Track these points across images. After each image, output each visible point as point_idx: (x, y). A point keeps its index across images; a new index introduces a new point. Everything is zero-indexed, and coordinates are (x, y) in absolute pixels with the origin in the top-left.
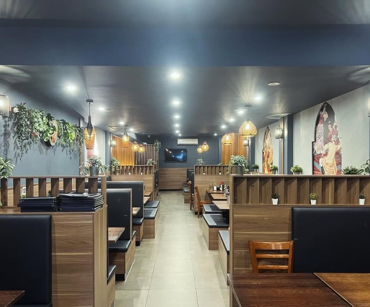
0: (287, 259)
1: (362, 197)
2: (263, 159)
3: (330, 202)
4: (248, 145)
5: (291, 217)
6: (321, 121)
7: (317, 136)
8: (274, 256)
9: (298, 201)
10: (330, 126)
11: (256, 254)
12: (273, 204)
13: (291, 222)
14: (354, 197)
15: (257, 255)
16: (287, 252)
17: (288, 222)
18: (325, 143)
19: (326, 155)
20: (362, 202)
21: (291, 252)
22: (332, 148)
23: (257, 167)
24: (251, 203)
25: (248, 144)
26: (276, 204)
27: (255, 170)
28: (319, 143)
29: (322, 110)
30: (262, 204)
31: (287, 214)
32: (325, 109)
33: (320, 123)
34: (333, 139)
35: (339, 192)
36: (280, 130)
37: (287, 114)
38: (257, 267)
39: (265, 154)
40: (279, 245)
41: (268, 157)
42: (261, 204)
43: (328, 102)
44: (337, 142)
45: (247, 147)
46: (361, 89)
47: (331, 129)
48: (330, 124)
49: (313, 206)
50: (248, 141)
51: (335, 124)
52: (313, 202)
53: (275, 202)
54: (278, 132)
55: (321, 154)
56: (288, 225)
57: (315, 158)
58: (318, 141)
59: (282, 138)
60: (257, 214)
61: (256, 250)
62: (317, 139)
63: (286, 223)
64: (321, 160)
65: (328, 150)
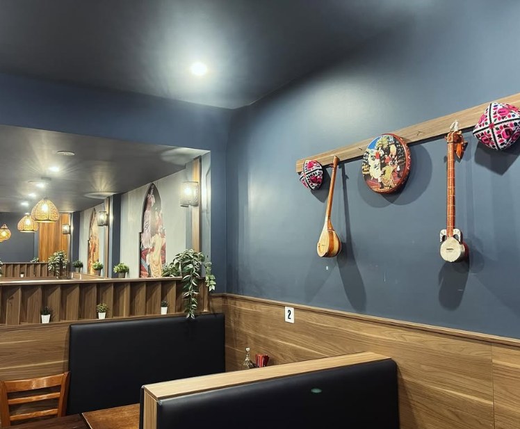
0: (57, 399)
1: (164, 305)
2: (89, 253)
3: (125, 314)
4: (70, 233)
5: (68, 339)
6: (148, 206)
7: (145, 225)
8: (34, 398)
9: (80, 316)
10: (156, 213)
11: (9, 398)
12: (43, 323)
13: (68, 346)
14: (155, 305)
15: (10, 400)
16: (57, 389)
17: (64, 346)
18: (152, 235)
19: (152, 250)
20: (164, 311)
21: (63, 389)
22: (158, 241)
23: (81, 266)
24: (8, 323)
25: (70, 230)
26: (48, 322)
27: (77, 269)
28: (146, 234)
29: (149, 192)
30: (27, 324)
31: (62, 335)
32: (152, 191)
33: (147, 209)
34: (159, 231)
35: (137, 299)
36: (104, 214)
37: (112, 194)
38: (9, 418)
39: (90, 246)
40: (44, 382)
41: (94, 251)
42: (24, 324)
43: (154, 182)
44: (163, 235)
45: (69, 235)
46: (181, 173)
47: (157, 218)
48: (157, 210)
49: (102, 322)
50: (70, 227)
51: (161, 212)
52: (102, 316)
53: (46, 319)
54: (102, 217)
55: (147, 249)
56: (64, 351)
57: (142, 254)
58: (146, 231)
59: (107, 225)
60: (15, 340)
61: (8, 394)
62: (145, 229)
63: (60, 348)
64: (148, 256)
65: (154, 244)
